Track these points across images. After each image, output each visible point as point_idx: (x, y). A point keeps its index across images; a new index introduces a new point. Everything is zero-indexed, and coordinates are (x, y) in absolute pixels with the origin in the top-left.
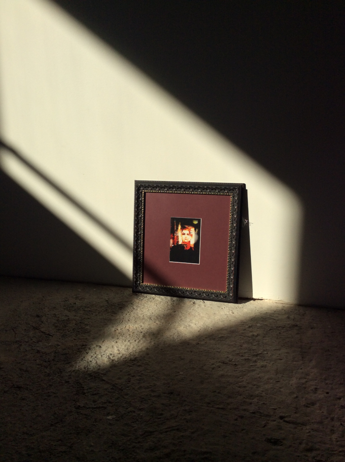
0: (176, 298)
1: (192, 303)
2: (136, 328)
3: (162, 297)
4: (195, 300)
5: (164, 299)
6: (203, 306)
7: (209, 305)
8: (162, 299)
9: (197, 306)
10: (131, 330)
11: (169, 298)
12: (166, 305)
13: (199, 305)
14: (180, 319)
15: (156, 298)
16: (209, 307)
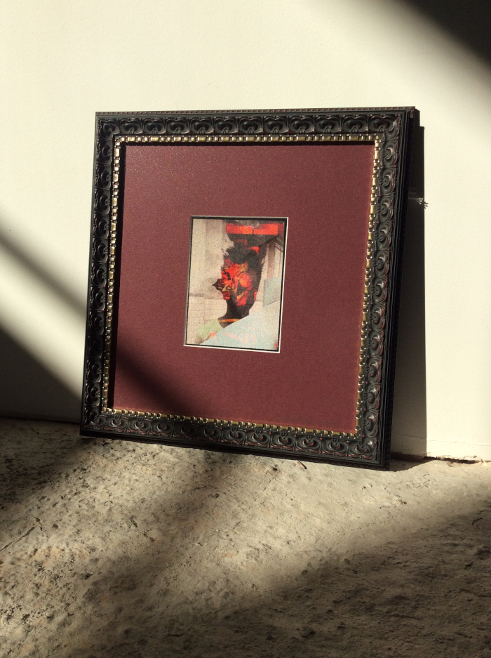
0: (220, 454)
1: (268, 468)
2: (72, 556)
3: (181, 451)
4: (276, 461)
5: (186, 458)
6: (304, 480)
7: (320, 477)
8: (179, 457)
9: (284, 478)
10: (48, 566)
11: (199, 453)
12: (190, 474)
13: (291, 476)
14: (233, 523)
15: (162, 454)
16: (321, 482)
